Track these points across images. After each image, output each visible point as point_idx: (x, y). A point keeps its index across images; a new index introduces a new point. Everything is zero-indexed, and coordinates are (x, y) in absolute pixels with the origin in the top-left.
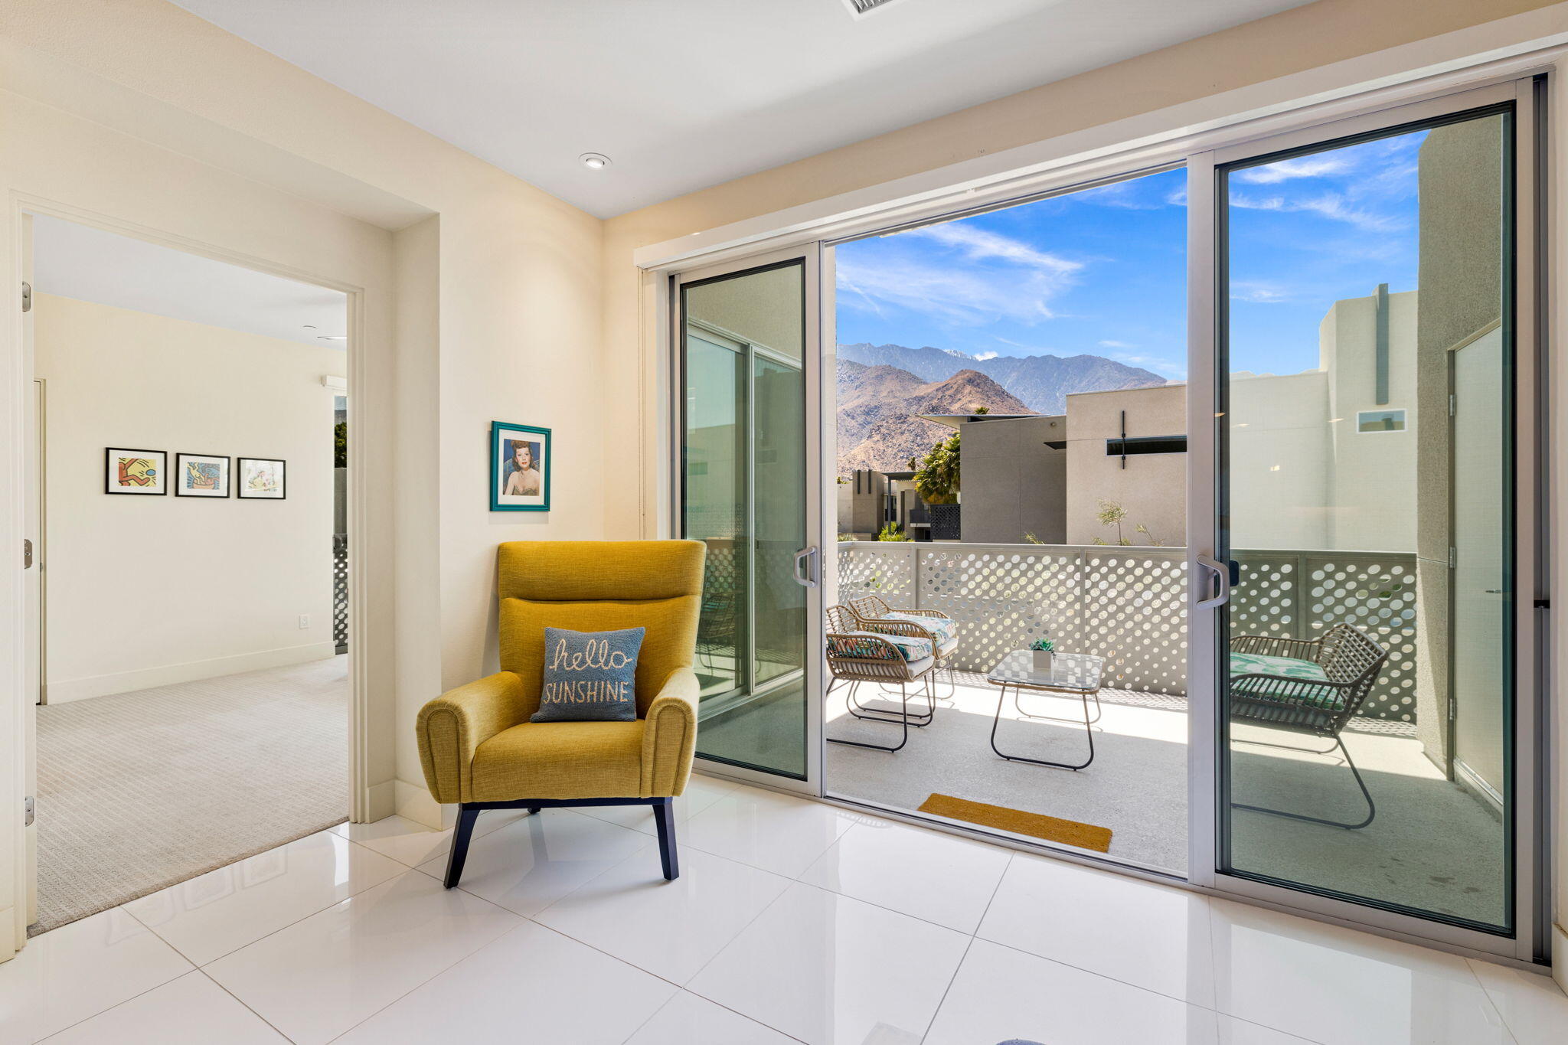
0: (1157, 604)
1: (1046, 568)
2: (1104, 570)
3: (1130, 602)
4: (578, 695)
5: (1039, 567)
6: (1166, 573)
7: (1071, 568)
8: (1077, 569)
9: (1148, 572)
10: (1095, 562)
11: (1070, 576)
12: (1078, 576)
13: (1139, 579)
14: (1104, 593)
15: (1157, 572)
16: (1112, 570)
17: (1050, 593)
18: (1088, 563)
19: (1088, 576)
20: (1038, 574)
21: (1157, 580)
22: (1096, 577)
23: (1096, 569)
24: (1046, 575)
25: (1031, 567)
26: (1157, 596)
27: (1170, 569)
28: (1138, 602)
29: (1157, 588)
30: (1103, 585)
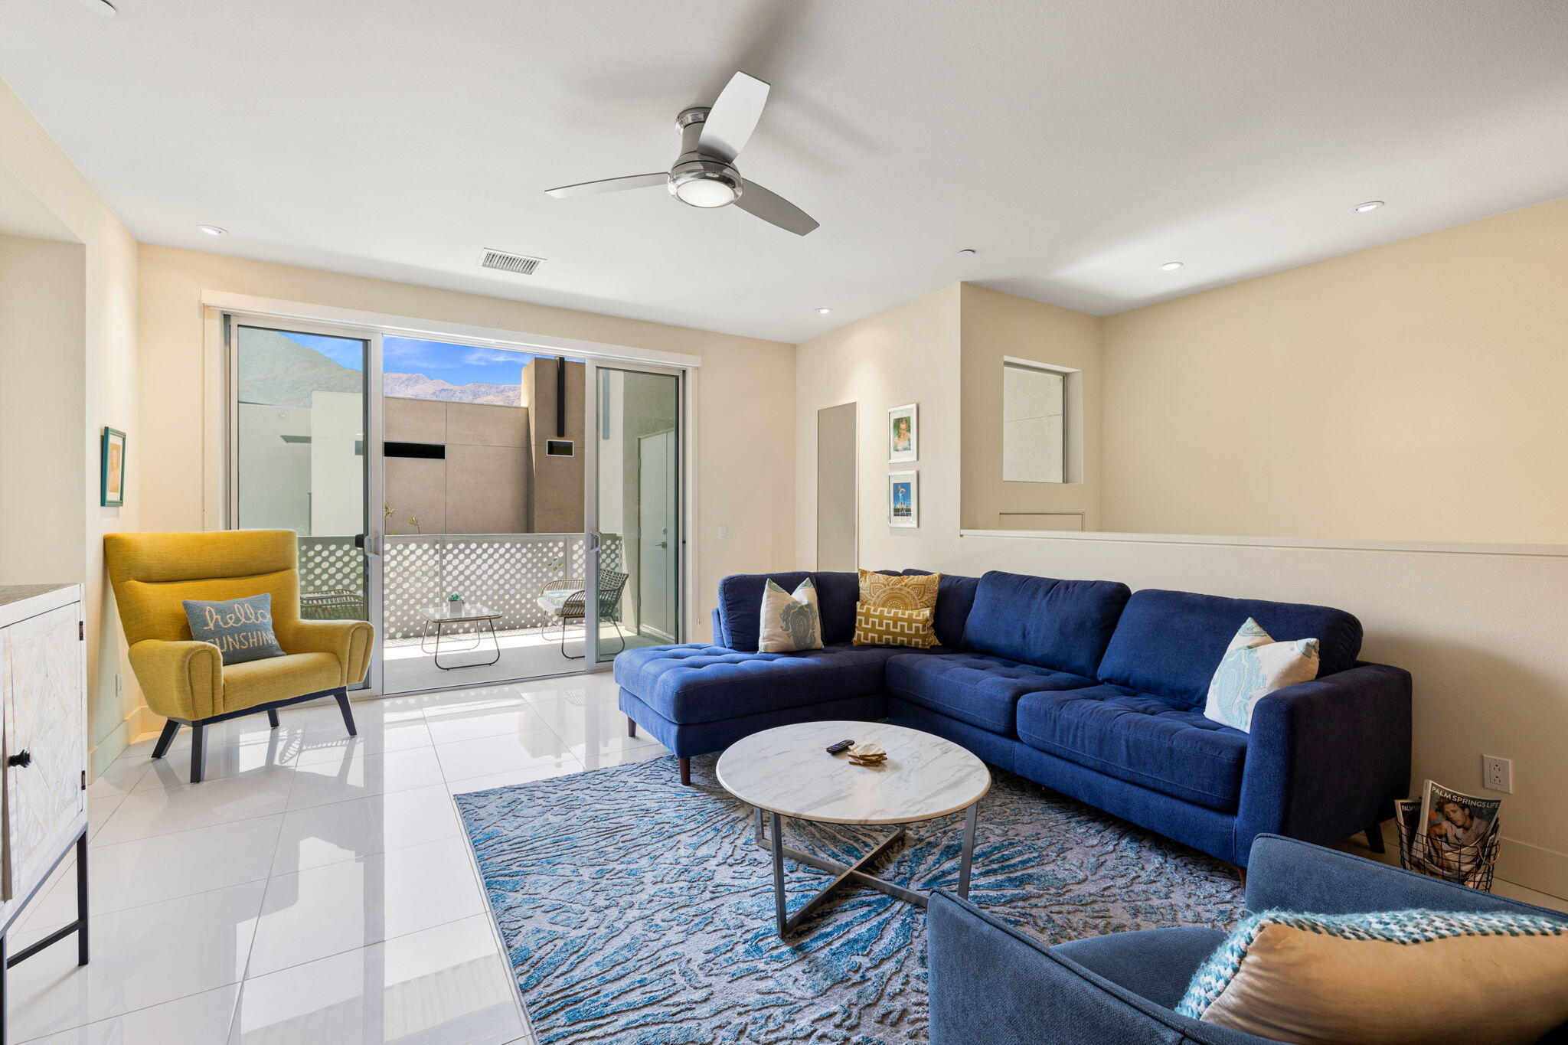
0: (490, 572)
1: (412, 552)
2: (456, 552)
3: (473, 573)
4: (241, 643)
5: (406, 552)
6: (496, 551)
7: (432, 552)
8: (436, 552)
9: (485, 551)
10: (450, 546)
11: (431, 557)
12: (437, 557)
13: (479, 556)
14: (455, 568)
15: (491, 551)
16: (462, 551)
17: (416, 571)
18: (444, 547)
19: (443, 557)
20: (406, 558)
21: (491, 556)
22: (450, 557)
23: (450, 551)
24: (413, 558)
25: (400, 552)
26: (491, 567)
27: (499, 548)
28: (479, 572)
29: (490, 561)
30: (456, 562)
